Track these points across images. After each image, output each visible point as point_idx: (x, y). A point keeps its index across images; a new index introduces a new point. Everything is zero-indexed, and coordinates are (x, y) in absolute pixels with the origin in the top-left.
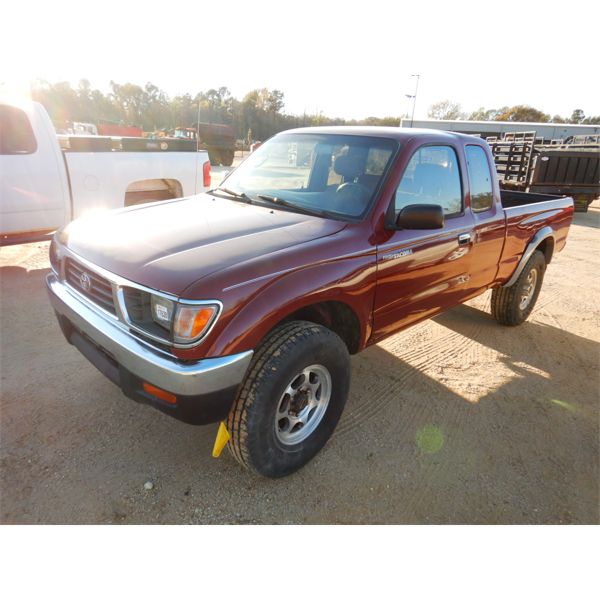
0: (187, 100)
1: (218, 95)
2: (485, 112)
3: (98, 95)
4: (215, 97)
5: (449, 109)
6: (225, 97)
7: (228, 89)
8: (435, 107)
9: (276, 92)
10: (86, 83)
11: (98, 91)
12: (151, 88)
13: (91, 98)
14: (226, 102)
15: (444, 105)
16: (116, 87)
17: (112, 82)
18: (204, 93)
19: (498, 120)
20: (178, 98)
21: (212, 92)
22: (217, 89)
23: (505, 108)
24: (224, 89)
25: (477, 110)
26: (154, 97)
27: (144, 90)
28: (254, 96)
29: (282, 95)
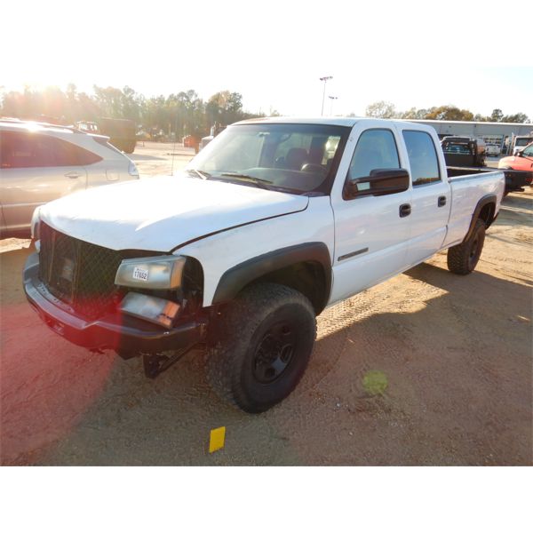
0: (161, 100)
1: (186, 97)
2: (416, 111)
3: (83, 96)
4: (184, 98)
5: (384, 110)
6: (193, 99)
7: (196, 92)
8: (371, 108)
9: (235, 94)
10: (73, 87)
11: (84, 94)
12: (129, 90)
13: (78, 99)
14: (194, 103)
15: (380, 106)
16: (100, 91)
17: (95, 86)
18: (176, 94)
19: (427, 119)
20: (153, 100)
21: (182, 94)
22: (185, 92)
23: (433, 108)
24: (192, 92)
25: (409, 110)
26: (131, 98)
27: (123, 92)
28: (217, 98)
29: (240, 97)
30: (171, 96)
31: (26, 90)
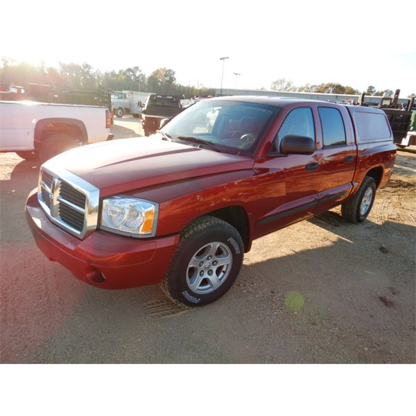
0: (113, 74)
1: (132, 72)
2: (310, 87)
3: (51, 70)
4: (131, 73)
5: (285, 85)
6: (138, 74)
7: (140, 69)
8: (275, 83)
9: (170, 70)
10: (43, 63)
11: (52, 68)
12: (87, 66)
13: (47, 72)
14: (139, 77)
15: (282, 82)
16: (63, 66)
17: (60, 62)
18: (125, 69)
19: (317, 92)
20: (106, 74)
21: (129, 70)
22: (132, 68)
23: (323, 84)
24: (137, 68)
26: (88, 72)
27: (82, 68)
28: (157, 73)
29: (174, 73)
30: (121, 71)
31: (5, 64)
